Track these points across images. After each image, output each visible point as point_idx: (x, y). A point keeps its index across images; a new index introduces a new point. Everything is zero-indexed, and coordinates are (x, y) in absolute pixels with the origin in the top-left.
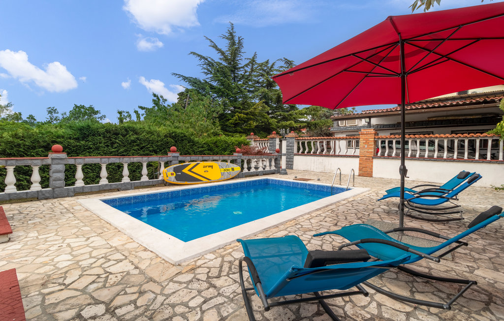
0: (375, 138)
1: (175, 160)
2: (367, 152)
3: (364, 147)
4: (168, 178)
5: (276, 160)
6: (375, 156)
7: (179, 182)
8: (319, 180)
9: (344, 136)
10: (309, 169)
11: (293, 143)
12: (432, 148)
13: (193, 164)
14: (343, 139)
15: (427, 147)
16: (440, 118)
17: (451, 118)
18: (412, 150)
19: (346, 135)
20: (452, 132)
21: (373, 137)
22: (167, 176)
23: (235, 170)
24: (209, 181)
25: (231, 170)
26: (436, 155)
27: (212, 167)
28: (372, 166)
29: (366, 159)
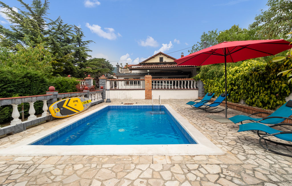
0: (152, 80)
1: (55, 98)
2: (149, 87)
3: (147, 84)
4: (56, 114)
5: (102, 94)
6: (152, 89)
7: (64, 116)
8: (136, 103)
9: (123, 79)
10: (117, 98)
11: (105, 83)
12: (171, 85)
13: (67, 100)
14: (122, 80)
15: (169, 84)
16: (165, 72)
17: (168, 72)
18: (164, 86)
19: (124, 78)
20: (169, 78)
21: (151, 79)
22: (55, 113)
23: (89, 102)
24: (79, 112)
25: (87, 103)
26: (176, 88)
27: (77, 101)
28: (151, 94)
29: (149, 90)
